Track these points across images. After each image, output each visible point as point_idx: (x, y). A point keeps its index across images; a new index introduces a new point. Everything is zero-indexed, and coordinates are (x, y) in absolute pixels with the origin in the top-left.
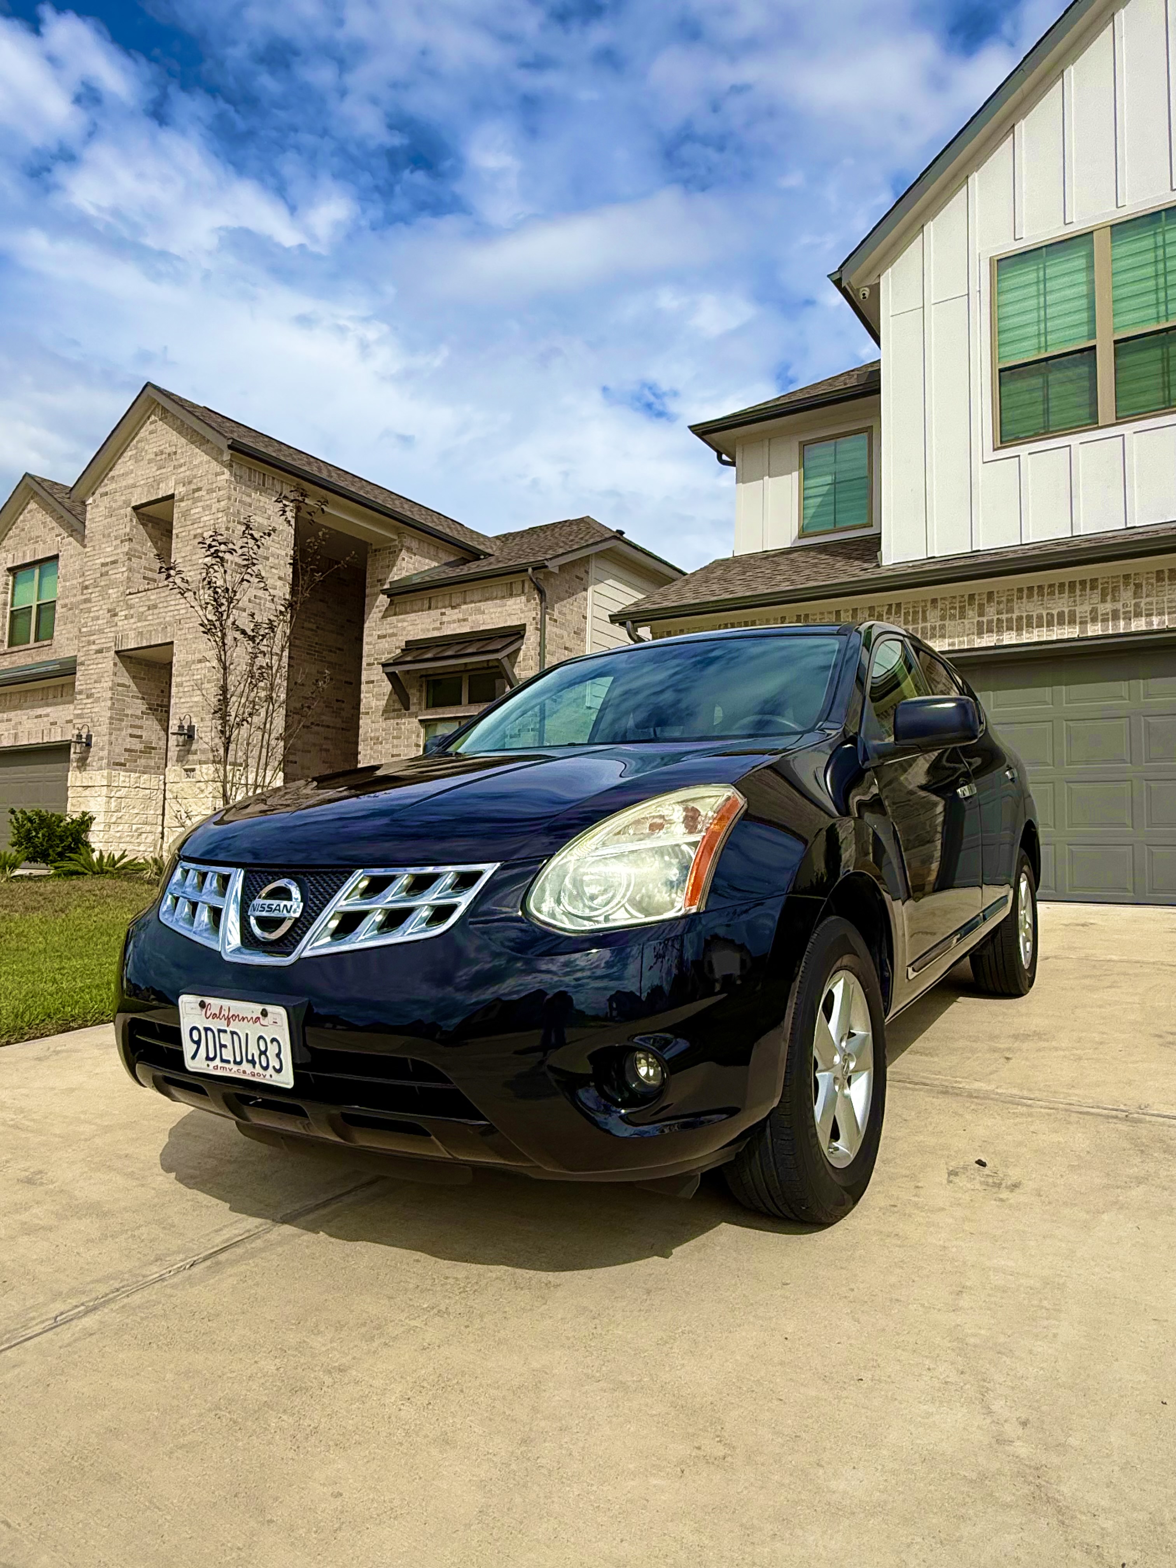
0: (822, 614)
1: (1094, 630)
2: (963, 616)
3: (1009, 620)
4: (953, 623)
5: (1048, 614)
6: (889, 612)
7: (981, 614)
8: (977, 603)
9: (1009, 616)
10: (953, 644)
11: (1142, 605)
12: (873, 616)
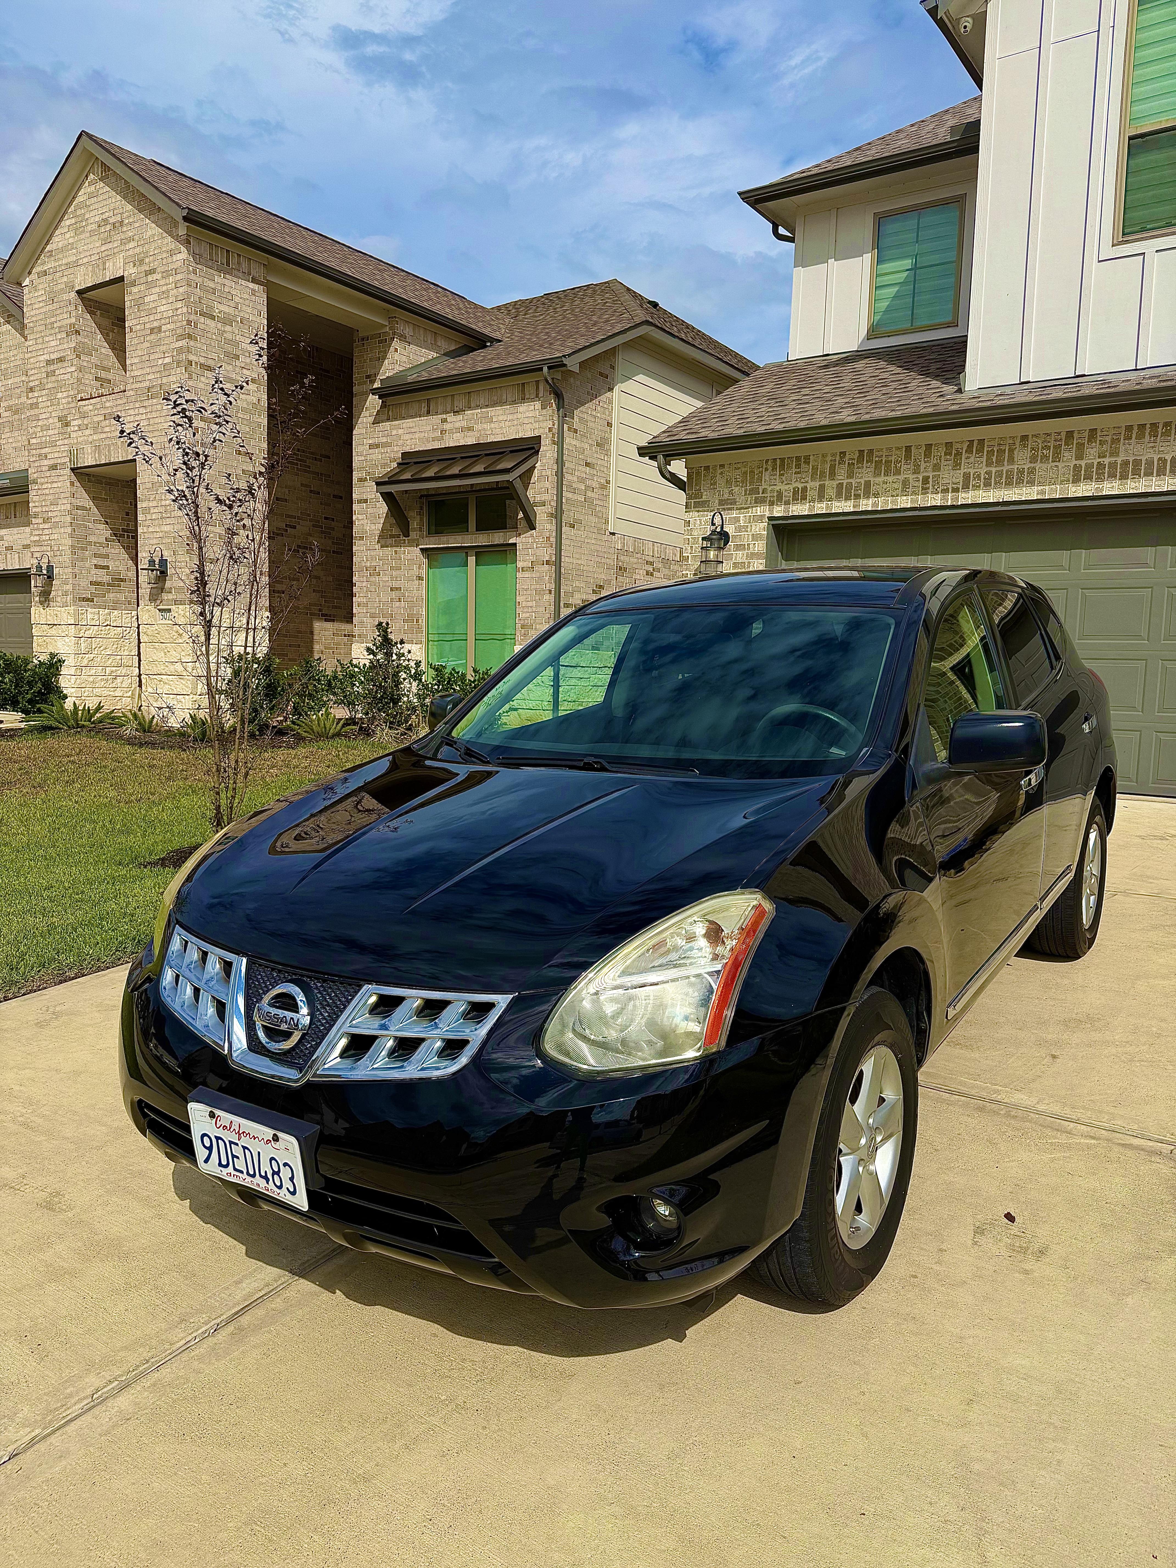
0: (890, 449)
2: (1057, 458)
3: (1113, 465)
4: (1044, 466)
5: (1160, 459)
6: (969, 450)
7: (1079, 457)
8: (1075, 442)
10: (1043, 492)
12: (950, 454)
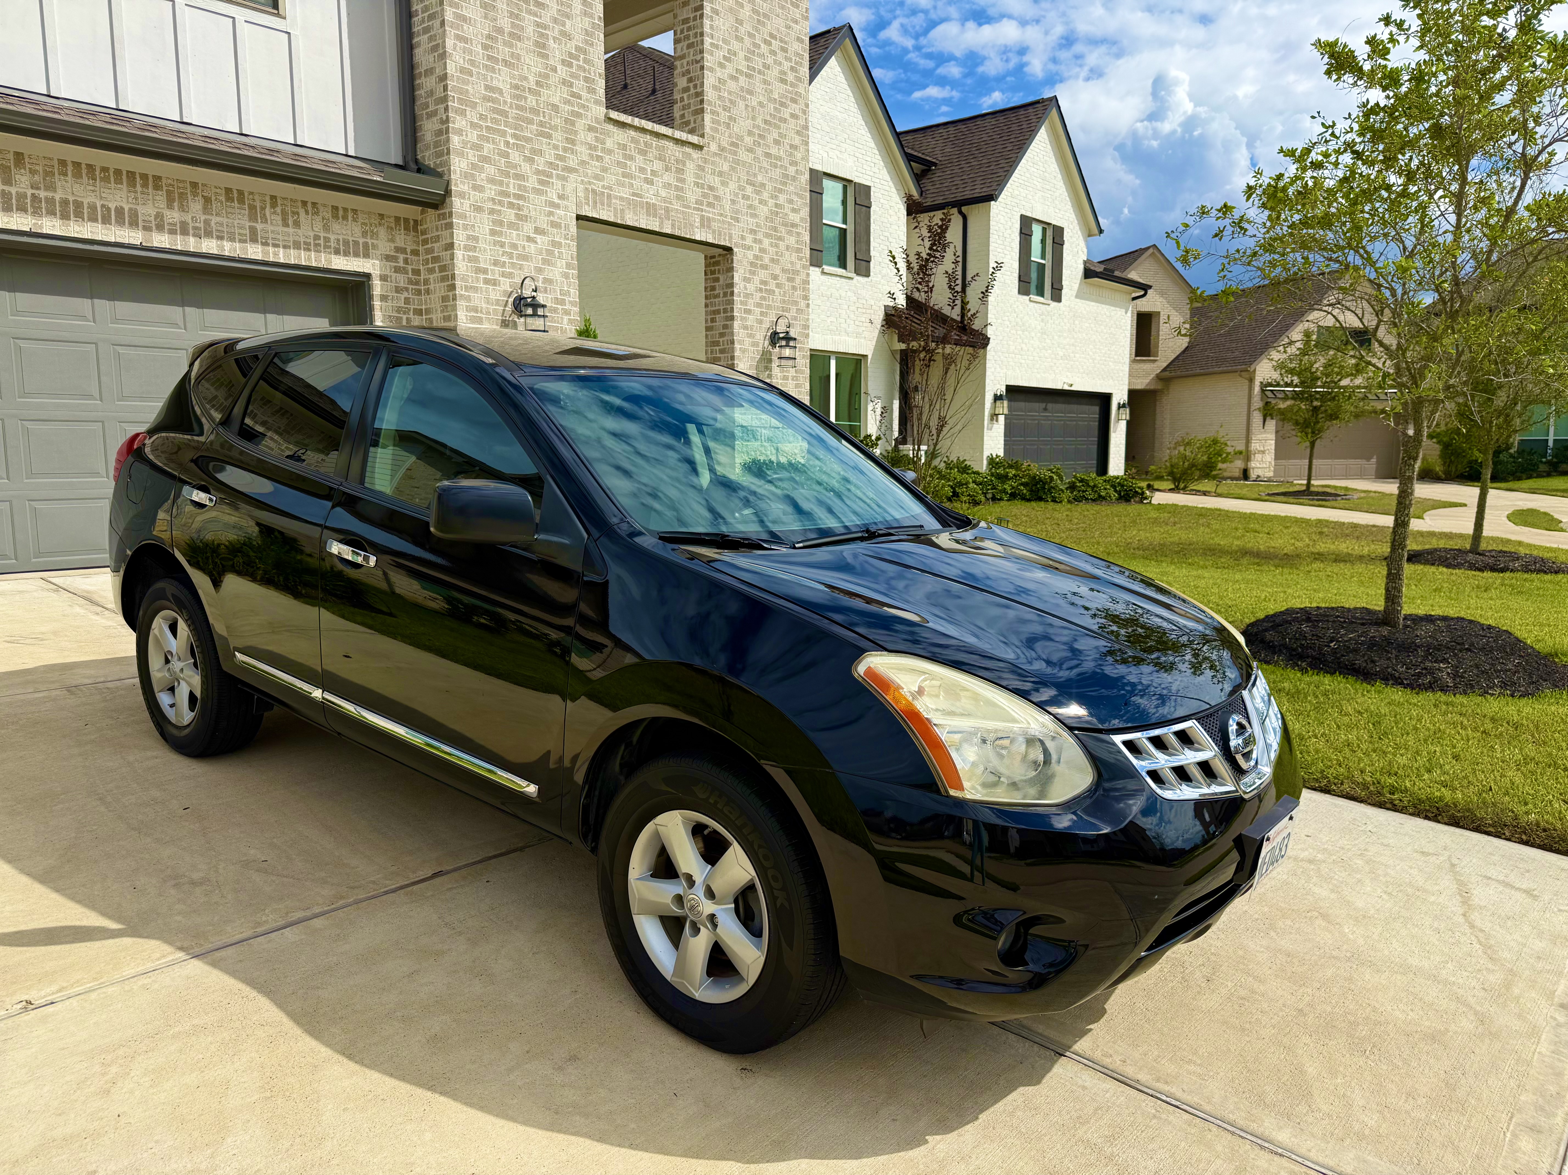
1: (161, 240)
9: (50, 194)
11: (213, 224)
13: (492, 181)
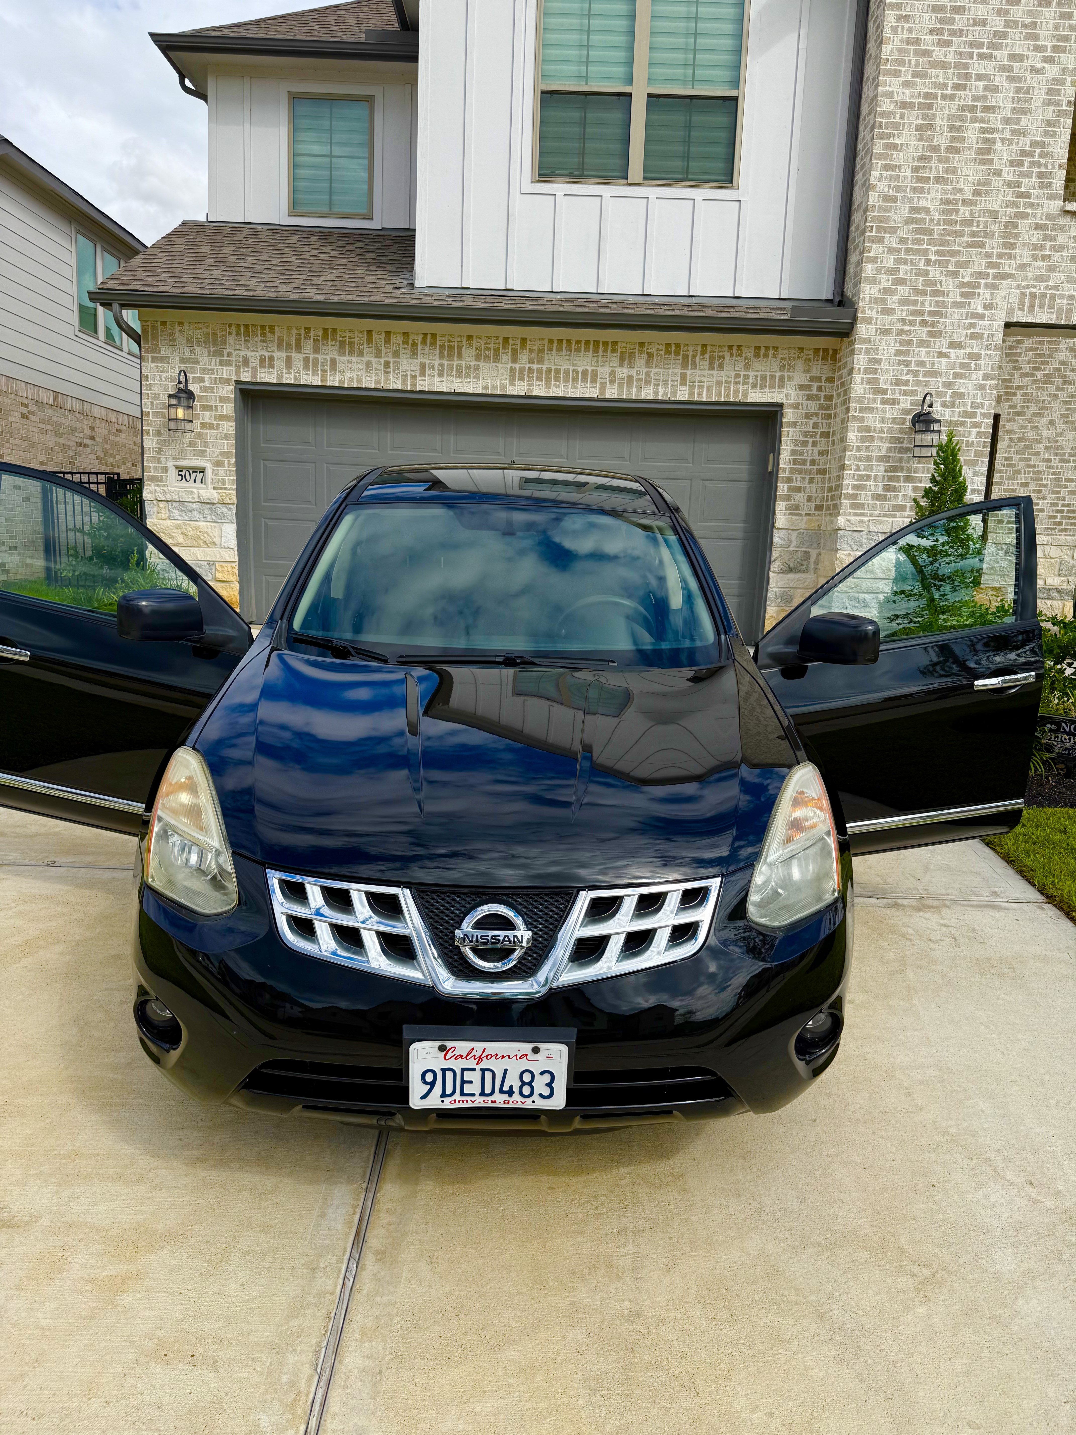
0: (352, 331)
1: (612, 392)
2: (497, 359)
3: (540, 371)
4: (487, 365)
5: (574, 370)
7: (514, 360)
8: (510, 347)
9: (540, 366)
10: (486, 387)
11: (652, 375)
13: (903, 302)
